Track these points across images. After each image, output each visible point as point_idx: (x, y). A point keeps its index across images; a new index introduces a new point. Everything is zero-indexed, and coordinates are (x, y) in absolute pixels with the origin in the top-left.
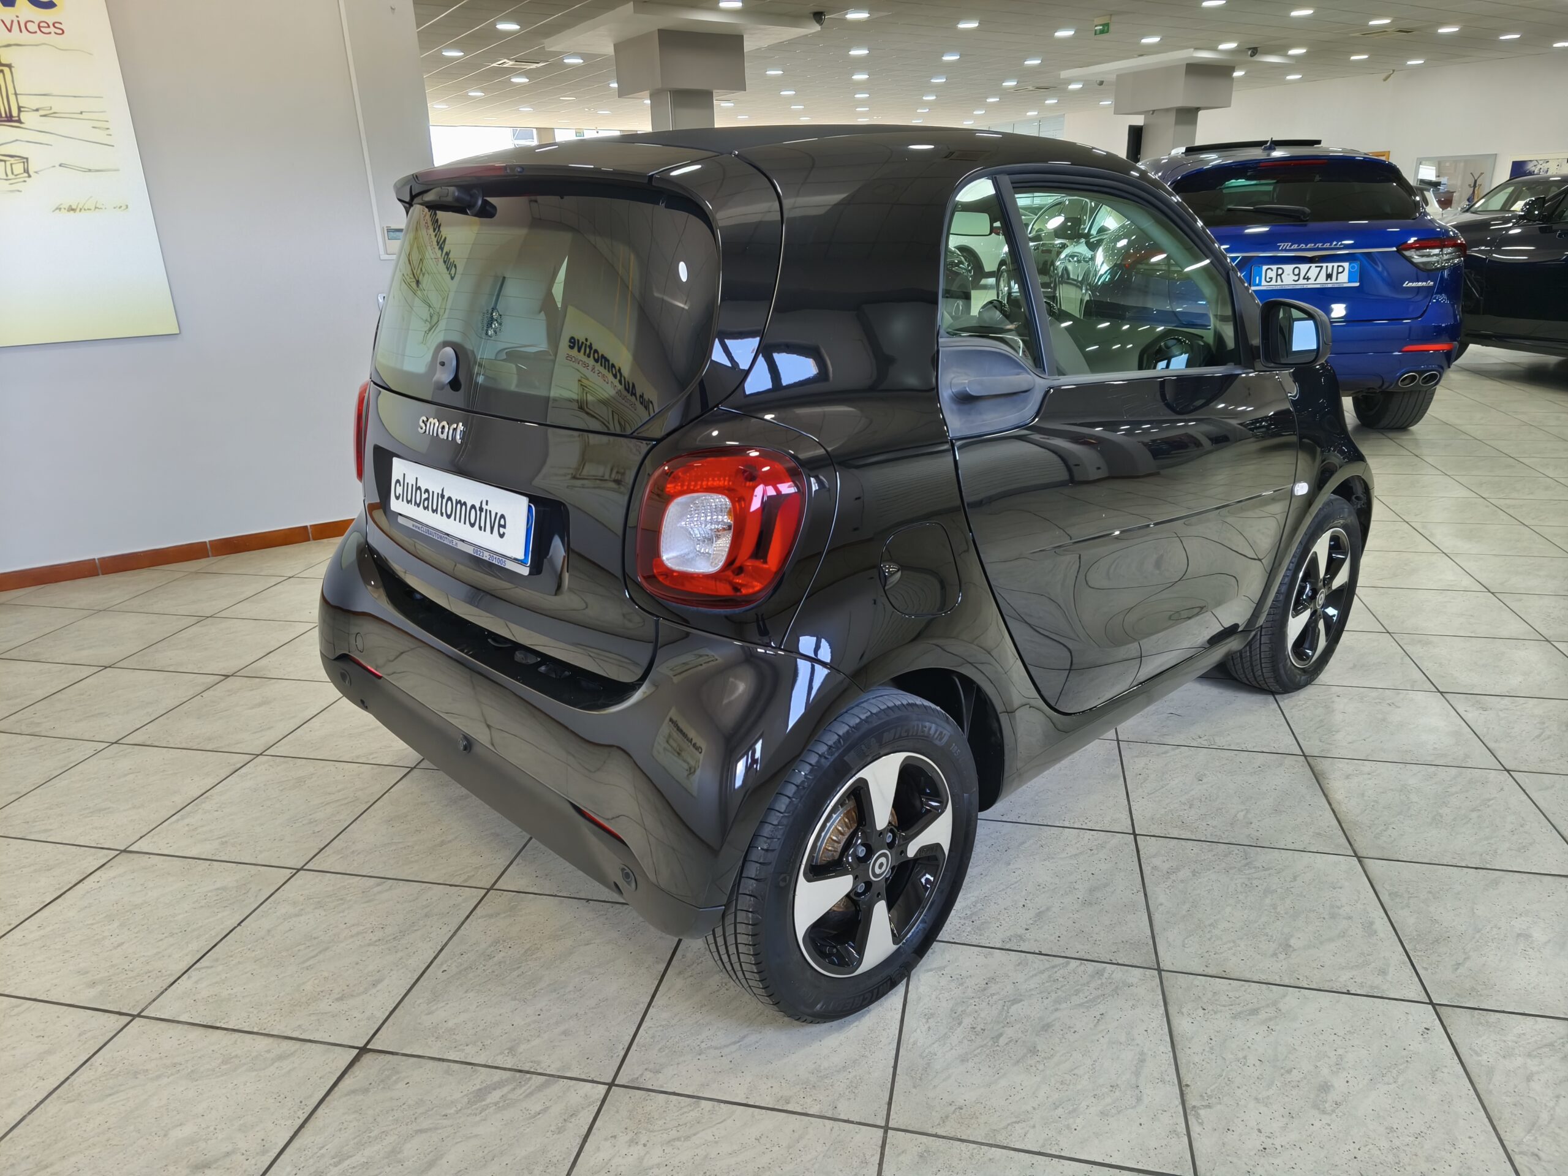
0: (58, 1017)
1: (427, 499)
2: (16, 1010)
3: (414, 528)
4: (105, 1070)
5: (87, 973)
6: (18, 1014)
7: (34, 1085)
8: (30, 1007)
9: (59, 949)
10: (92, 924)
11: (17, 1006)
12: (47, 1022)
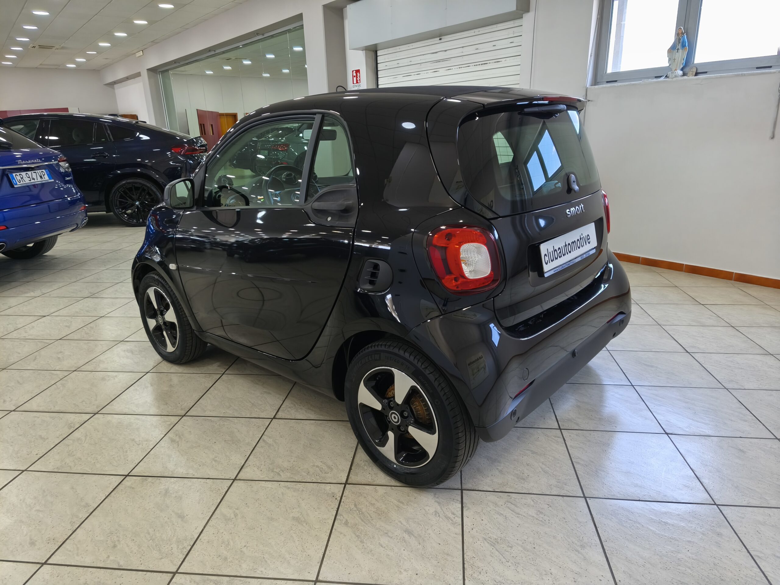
0: (745, 534)
1: (560, 252)
2: (760, 555)
3: (555, 272)
4: (745, 498)
5: (716, 542)
6: (761, 552)
7: (774, 516)
8: (753, 551)
9: (716, 569)
10: (689, 568)
11: (758, 557)
12: (751, 536)
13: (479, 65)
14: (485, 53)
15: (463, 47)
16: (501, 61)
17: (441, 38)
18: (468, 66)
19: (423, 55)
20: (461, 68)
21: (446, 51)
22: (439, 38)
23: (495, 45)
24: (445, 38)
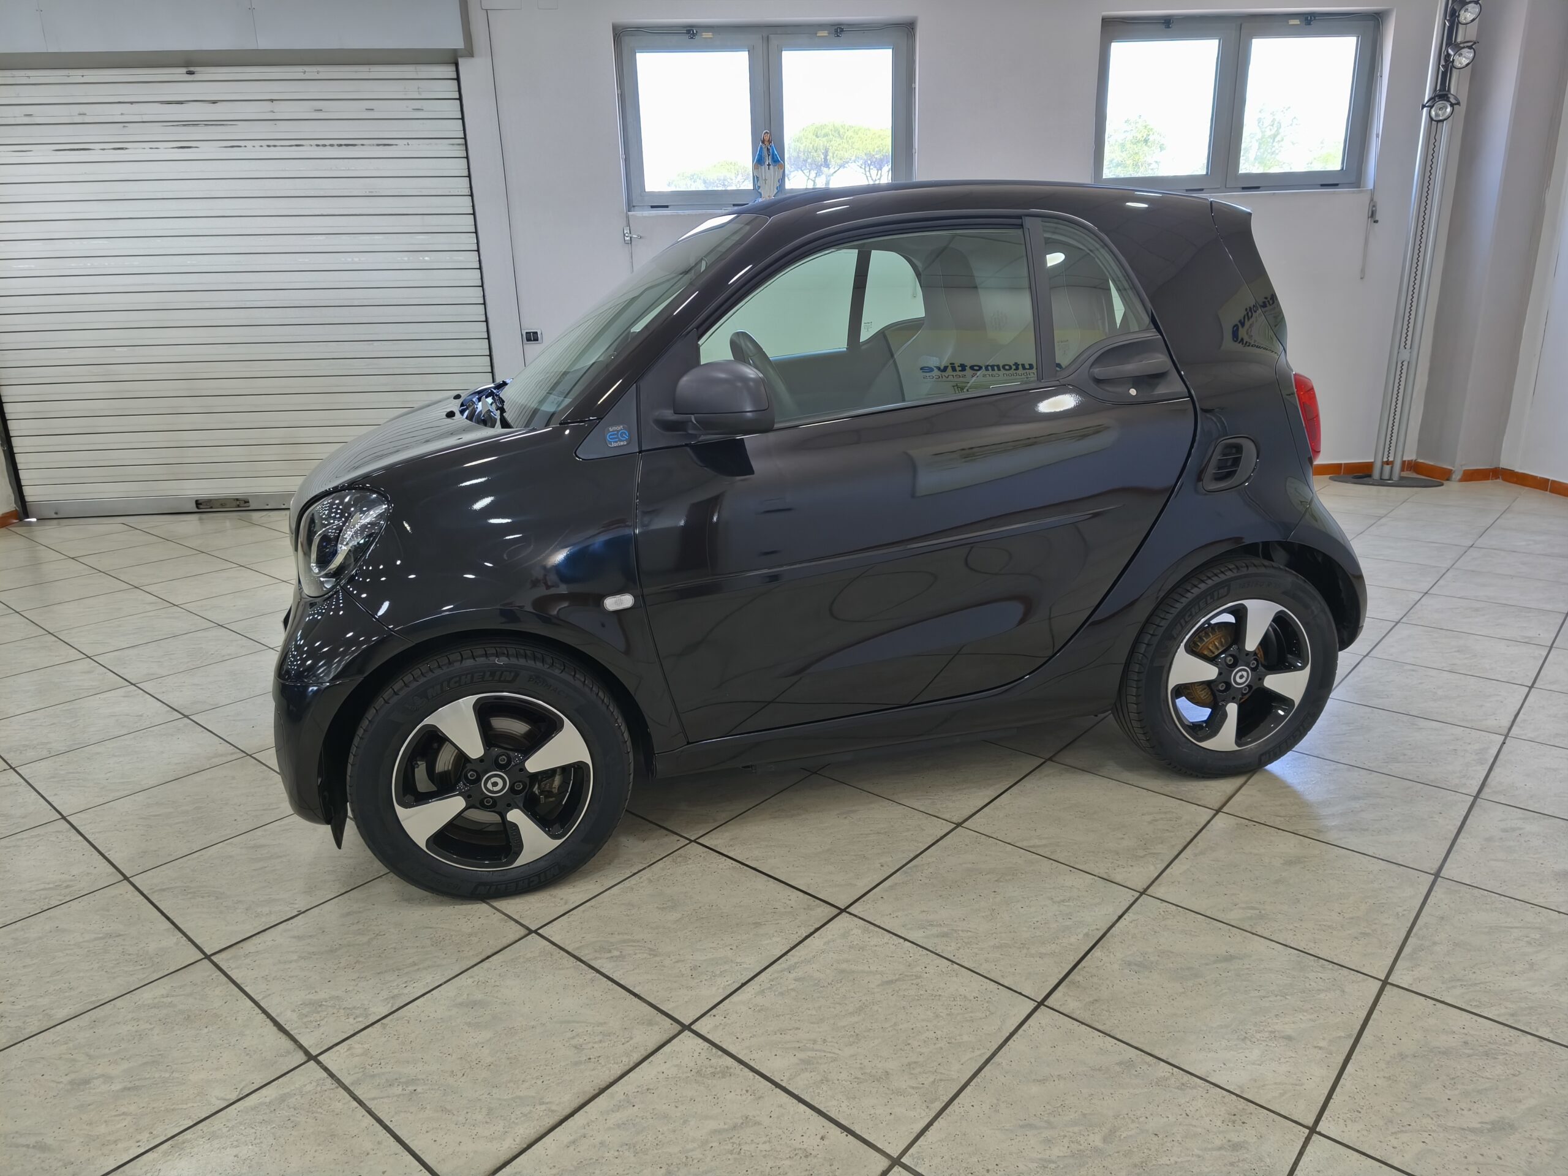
13: (332, 145)
14: (350, 121)
15: (272, 100)
16: (396, 145)
17: (192, 69)
18: (297, 145)
19: (132, 103)
20: (275, 146)
21: (214, 102)
22: (184, 70)
23: (373, 110)
24: (203, 73)
